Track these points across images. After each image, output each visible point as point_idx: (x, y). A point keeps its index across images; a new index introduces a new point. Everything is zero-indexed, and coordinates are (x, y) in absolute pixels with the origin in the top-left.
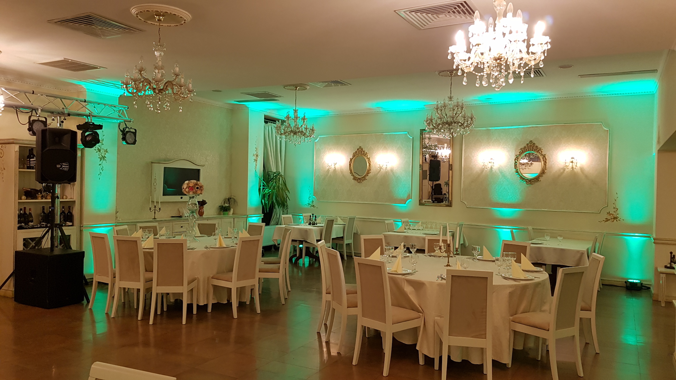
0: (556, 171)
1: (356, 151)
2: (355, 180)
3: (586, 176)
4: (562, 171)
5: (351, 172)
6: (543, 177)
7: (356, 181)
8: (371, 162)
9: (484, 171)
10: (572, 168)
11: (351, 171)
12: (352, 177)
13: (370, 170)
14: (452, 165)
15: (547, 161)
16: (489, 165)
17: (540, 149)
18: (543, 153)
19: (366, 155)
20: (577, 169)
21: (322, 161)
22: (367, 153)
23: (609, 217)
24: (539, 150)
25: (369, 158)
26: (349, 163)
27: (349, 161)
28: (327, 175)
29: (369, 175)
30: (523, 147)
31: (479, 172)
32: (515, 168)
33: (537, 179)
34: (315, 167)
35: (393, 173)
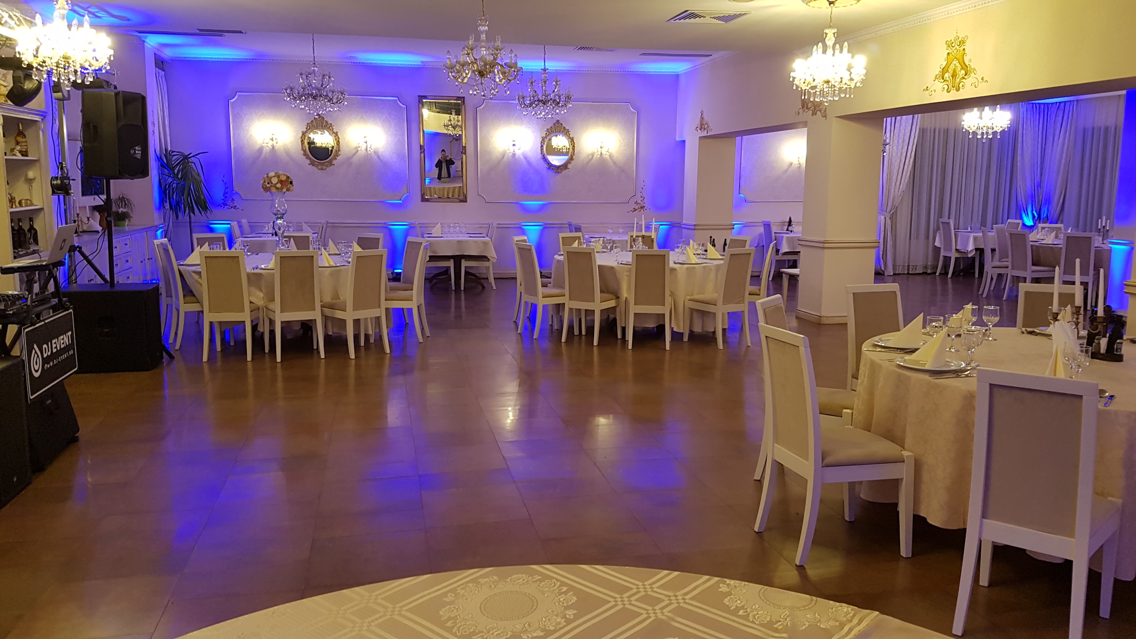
0: (585, 158)
1: (311, 121)
2: (313, 165)
3: (615, 164)
4: (591, 157)
5: (305, 154)
6: (571, 164)
8: (340, 138)
9: (506, 157)
10: (601, 154)
11: (305, 151)
12: (307, 161)
17: (568, 131)
18: (571, 136)
19: (331, 128)
20: (606, 156)
23: (637, 208)
25: (337, 132)
26: (299, 140)
27: (301, 135)
28: (258, 157)
29: (338, 158)
30: (549, 127)
31: (500, 157)
32: (542, 154)
33: (565, 166)
34: (234, 143)
35: (378, 157)
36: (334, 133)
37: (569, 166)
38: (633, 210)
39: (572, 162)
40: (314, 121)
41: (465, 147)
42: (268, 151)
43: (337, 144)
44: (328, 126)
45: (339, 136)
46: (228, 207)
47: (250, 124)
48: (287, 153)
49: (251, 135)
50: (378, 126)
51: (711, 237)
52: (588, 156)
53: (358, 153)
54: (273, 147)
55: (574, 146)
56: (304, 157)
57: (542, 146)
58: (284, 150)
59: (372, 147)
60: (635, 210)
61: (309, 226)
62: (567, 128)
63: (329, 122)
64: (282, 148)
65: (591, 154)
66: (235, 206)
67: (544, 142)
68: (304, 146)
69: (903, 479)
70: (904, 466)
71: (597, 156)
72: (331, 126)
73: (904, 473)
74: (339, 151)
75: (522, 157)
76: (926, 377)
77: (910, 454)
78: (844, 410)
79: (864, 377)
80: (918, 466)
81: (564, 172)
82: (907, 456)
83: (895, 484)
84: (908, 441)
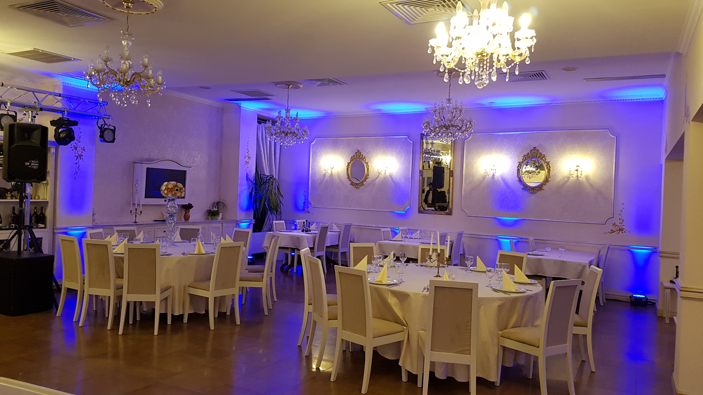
0: (560, 180)
1: (354, 155)
2: (352, 185)
3: (591, 185)
4: (566, 179)
5: (348, 177)
6: (546, 186)
7: (353, 187)
8: (369, 166)
9: (486, 178)
10: (577, 176)
11: (348, 175)
12: (349, 183)
13: (368, 175)
14: (452, 171)
15: (551, 169)
16: (491, 173)
17: (544, 156)
18: (547, 161)
19: (364, 159)
20: (582, 178)
21: (319, 164)
22: (366, 157)
23: (614, 229)
24: (543, 158)
25: (368, 162)
26: (346, 168)
27: (347, 165)
28: (323, 180)
29: (367, 180)
30: (526, 153)
31: (481, 179)
32: (518, 176)
33: (540, 187)
34: (312, 171)
35: (392, 179)
37: (544, 187)
39: (547, 184)
42: (329, 175)
46: (305, 211)
47: (321, 158)
48: (339, 177)
52: (564, 179)
53: (379, 177)
56: (348, 180)
58: (337, 174)
60: (612, 232)
62: (543, 153)
63: (364, 155)
65: (566, 177)
66: (309, 211)
68: (348, 172)
81: (540, 193)
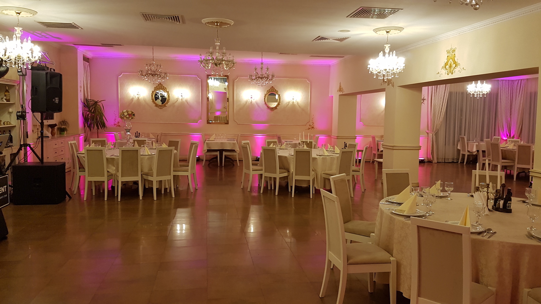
0: (285, 104)
3: (299, 106)
5: (153, 101)
7: (157, 108)
9: (247, 103)
10: (293, 102)
12: (154, 105)
18: (279, 94)
21: (126, 92)
26: (151, 95)
27: (151, 93)
28: (131, 103)
29: (168, 103)
30: (268, 89)
31: (245, 103)
32: (265, 102)
33: (276, 108)
34: (120, 96)
35: (187, 103)
36: (167, 92)
37: (278, 108)
38: (308, 129)
39: (279, 106)
40: (158, 86)
41: (228, 98)
42: (136, 99)
43: (168, 97)
44: (164, 89)
45: (169, 93)
46: (116, 126)
47: (128, 87)
48: (145, 100)
49: (128, 92)
50: (188, 89)
51: (345, 142)
52: (287, 103)
53: (178, 101)
54: (138, 98)
55: (280, 98)
56: (153, 103)
57: (265, 98)
58: (144, 99)
59: (184, 98)
60: (309, 129)
61: (153, 135)
62: (277, 90)
63: (165, 87)
64: (143, 99)
65: (288, 102)
66: (120, 125)
67: (266, 96)
68: (152, 97)
69: (391, 272)
70: (391, 265)
71: (291, 103)
72: (166, 89)
73: (391, 269)
74: (169, 100)
75: (255, 103)
76: (402, 219)
77: (395, 259)
78: (371, 234)
79: (379, 217)
80: (398, 265)
81: (275, 110)
82: (392, 260)
83: (386, 275)
84: (395, 252)
